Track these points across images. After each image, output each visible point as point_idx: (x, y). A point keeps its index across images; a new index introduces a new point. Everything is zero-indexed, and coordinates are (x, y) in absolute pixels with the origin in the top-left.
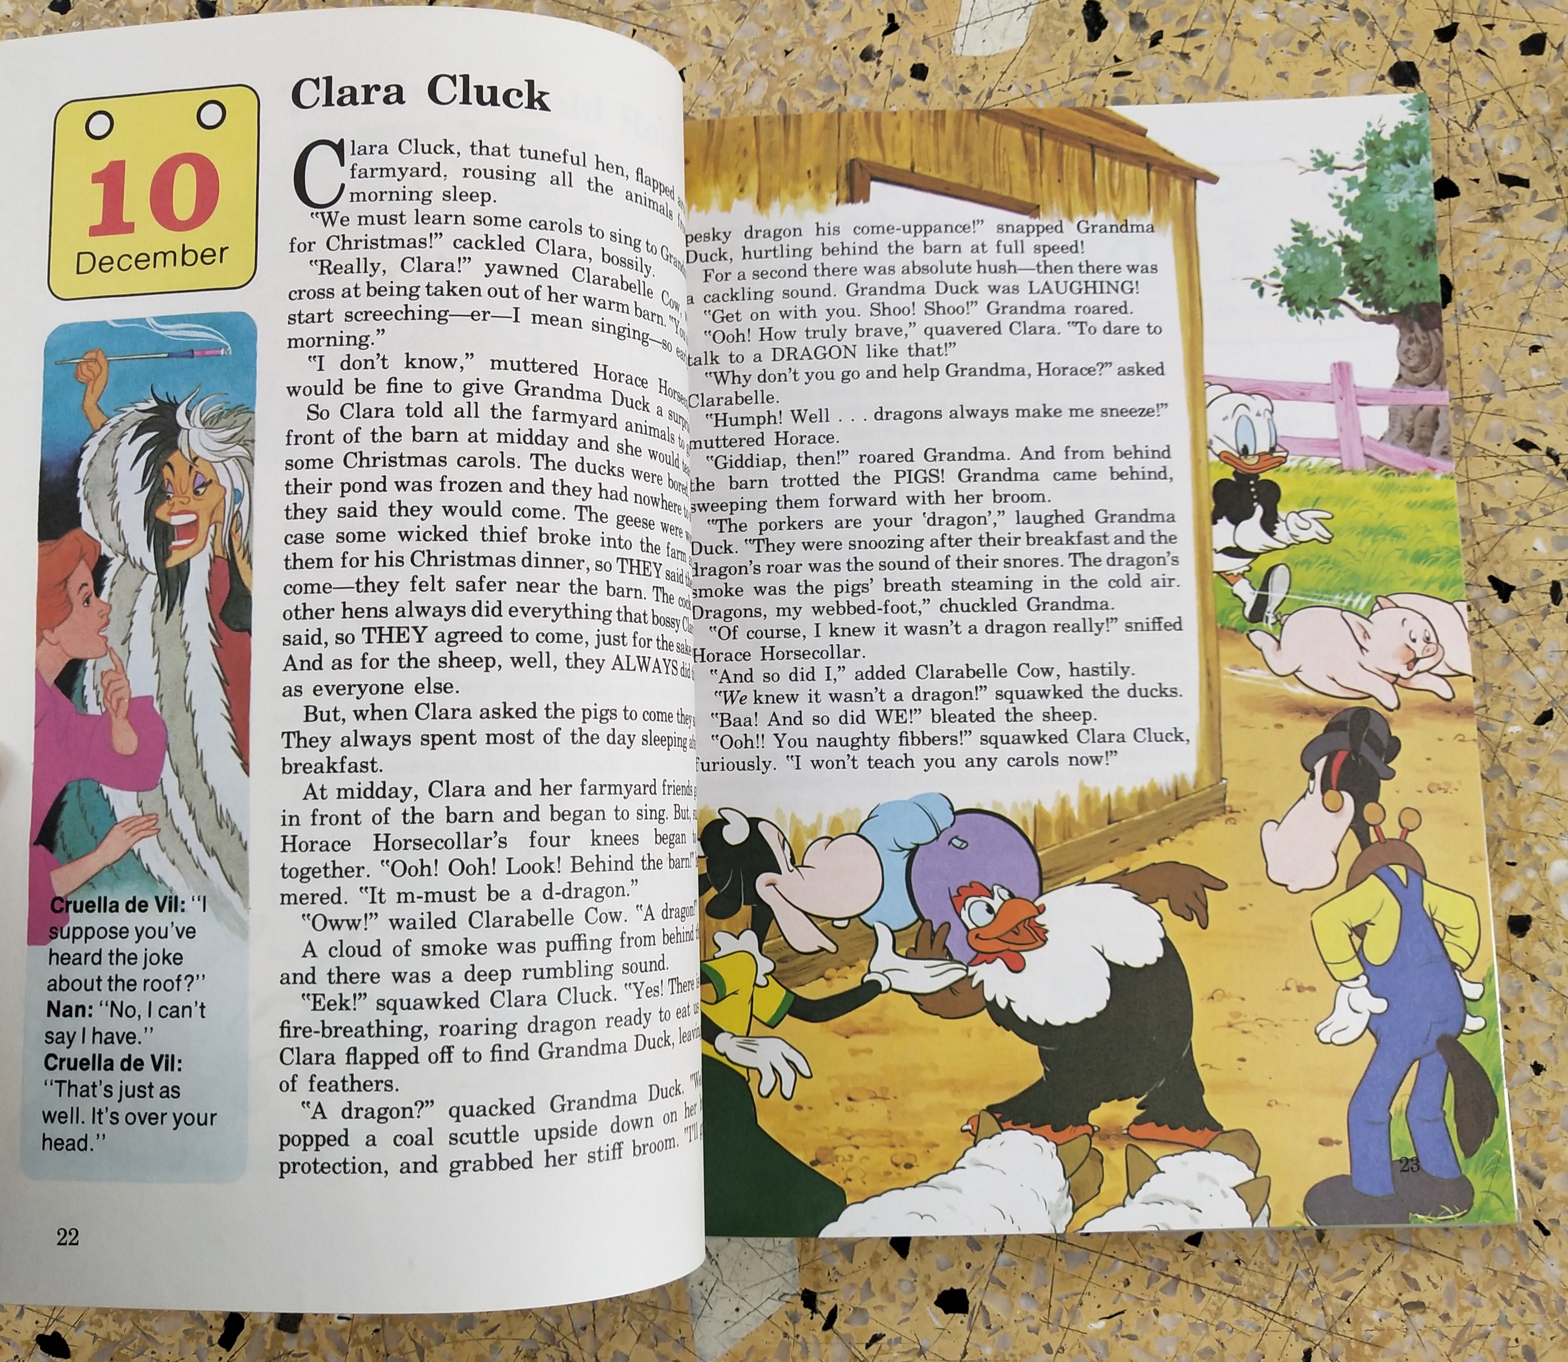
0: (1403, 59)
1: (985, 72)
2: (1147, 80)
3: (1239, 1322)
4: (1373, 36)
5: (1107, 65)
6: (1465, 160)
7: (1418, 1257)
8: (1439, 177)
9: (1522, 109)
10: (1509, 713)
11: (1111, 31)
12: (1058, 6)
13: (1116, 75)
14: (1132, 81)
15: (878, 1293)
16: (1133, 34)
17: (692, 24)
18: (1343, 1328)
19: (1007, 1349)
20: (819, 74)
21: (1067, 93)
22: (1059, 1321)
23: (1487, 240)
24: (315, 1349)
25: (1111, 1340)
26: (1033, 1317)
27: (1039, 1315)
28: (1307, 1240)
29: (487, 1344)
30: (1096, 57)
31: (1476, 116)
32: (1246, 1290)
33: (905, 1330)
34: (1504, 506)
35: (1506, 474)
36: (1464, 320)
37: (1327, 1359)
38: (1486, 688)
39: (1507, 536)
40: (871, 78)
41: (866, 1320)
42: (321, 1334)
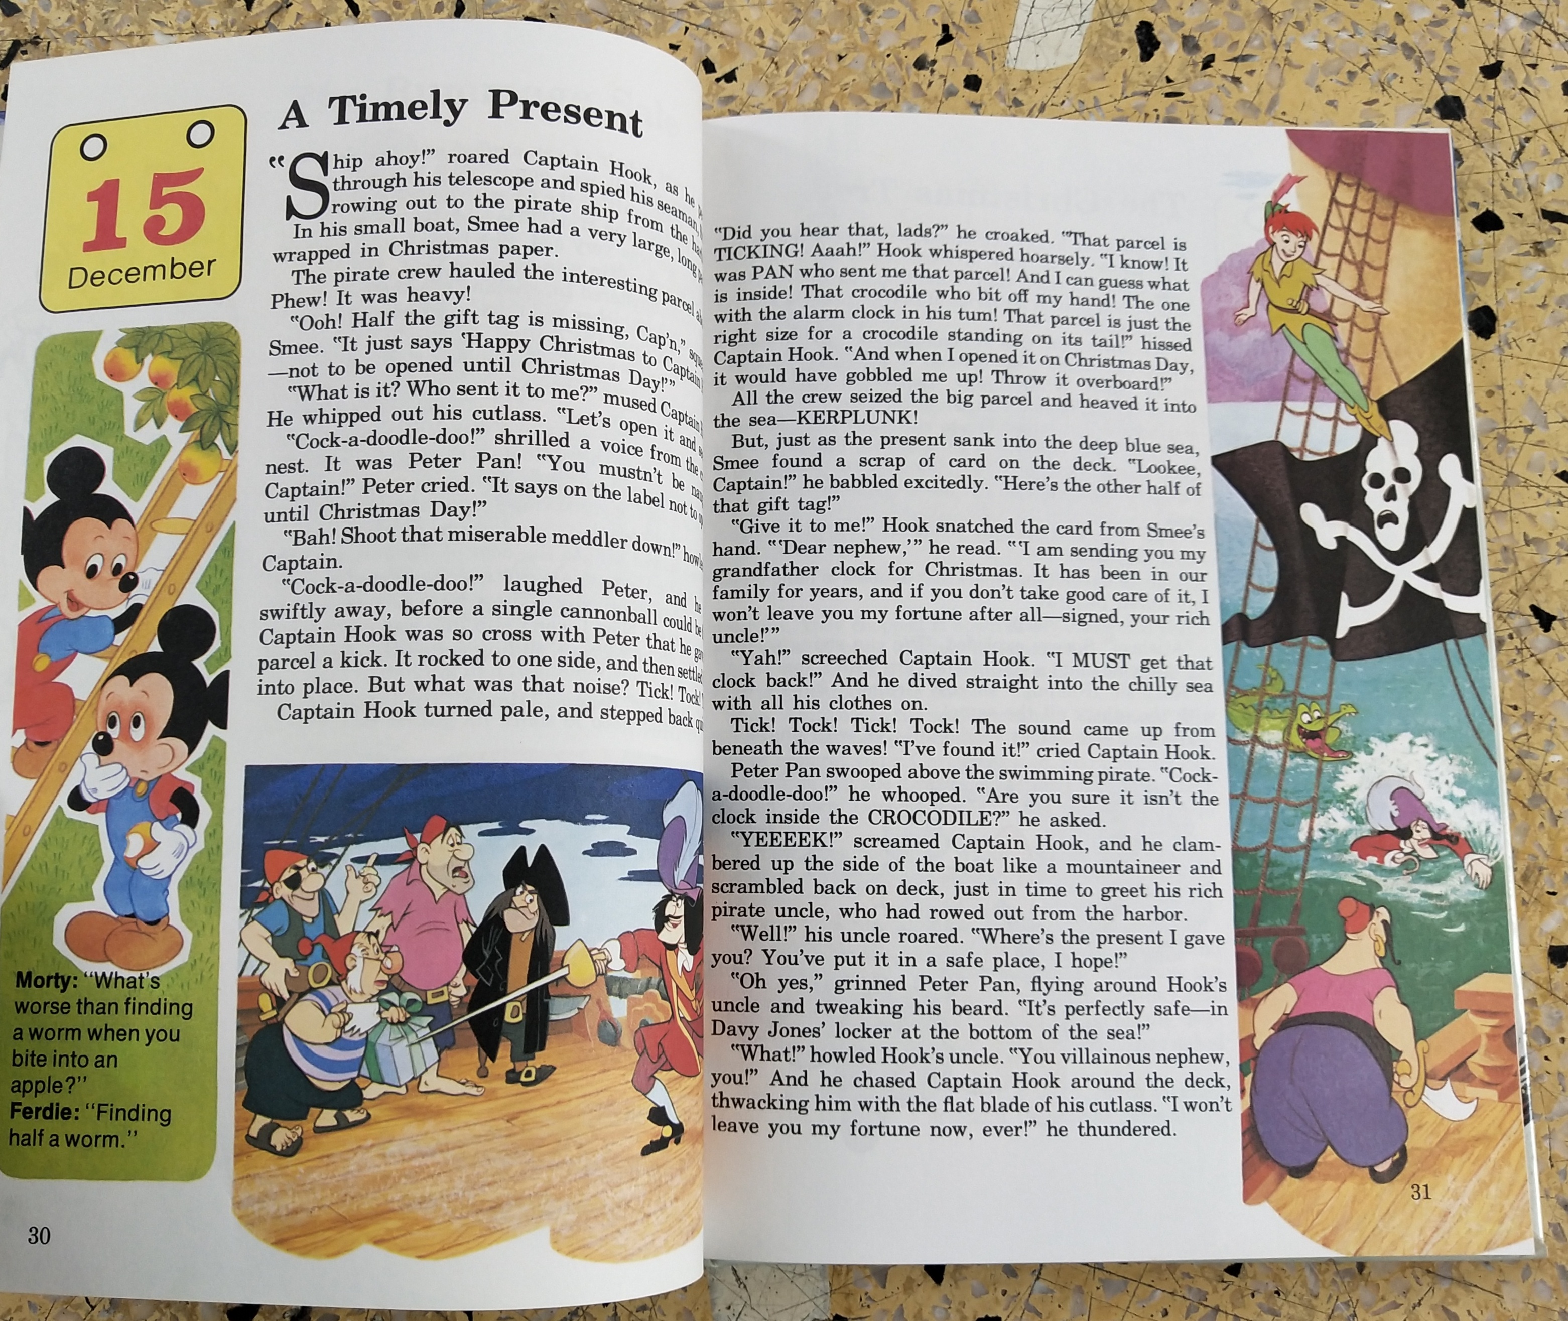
0: (1449, 94)
1: (1038, 87)
2: (1198, 102)
4: (1420, 70)
5: (1160, 85)
6: (1509, 194)
7: (1458, 1291)
8: (1484, 210)
9: (1564, 147)
10: (1550, 742)
11: (1163, 52)
12: (1111, 25)
13: (1168, 95)
14: (1184, 102)
16: (1186, 57)
17: (745, 25)
20: (872, 81)
21: (1119, 110)
23: (1530, 273)
28: (1348, 1272)
30: (1148, 77)
31: (1519, 153)
34: (1545, 536)
35: (1548, 504)
36: (1508, 351)
38: (1528, 716)
39: (1549, 567)
40: (924, 87)
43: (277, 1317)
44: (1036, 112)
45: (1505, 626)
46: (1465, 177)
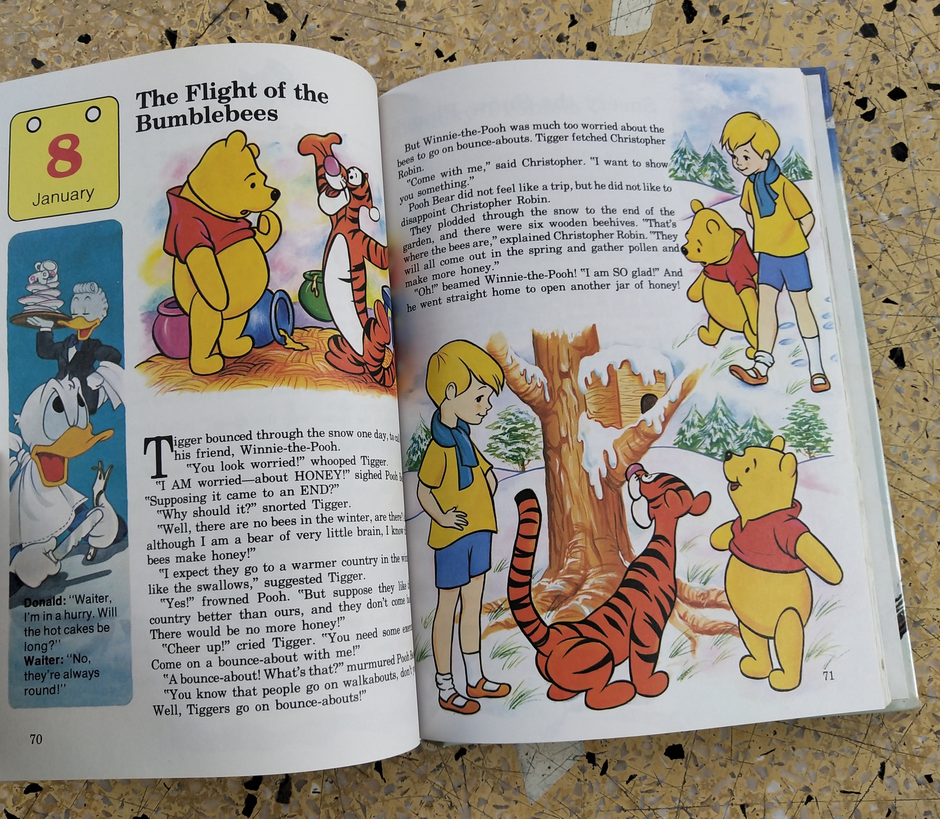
0: (868, 22)
1: (629, 45)
2: (723, 43)
3: (842, 750)
4: (849, 10)
5: (699, 36)
6: (908, 77)
8: (894, 87)
9: (938, 46)
11: (699, 17)
12: (667, 4)
13: (705, 41)
14: (714, 44)
15: (630, 751)
16: (713, 18)
17: (457, 28)
18: (903, 749)
19: (709, 777)
20: (533, 52)
21: (678, 53)
22: (737, 759)
23: (925, 121)
24: (300, 812)
25: (769, 767)
26: (722, 758)
27: (725, 756)
29: (402, 800)
30: (692, 32)
31: (911, 53)
32: (844, 732)
33: (648, 771)
36: (916, 167)
37: (894, 767)
40: (564, 52)
41: (625, 768)
42: (303, 803)
43: (272, 784)
44: (630, 59)
45: (930, 325)
46: (881, 70)
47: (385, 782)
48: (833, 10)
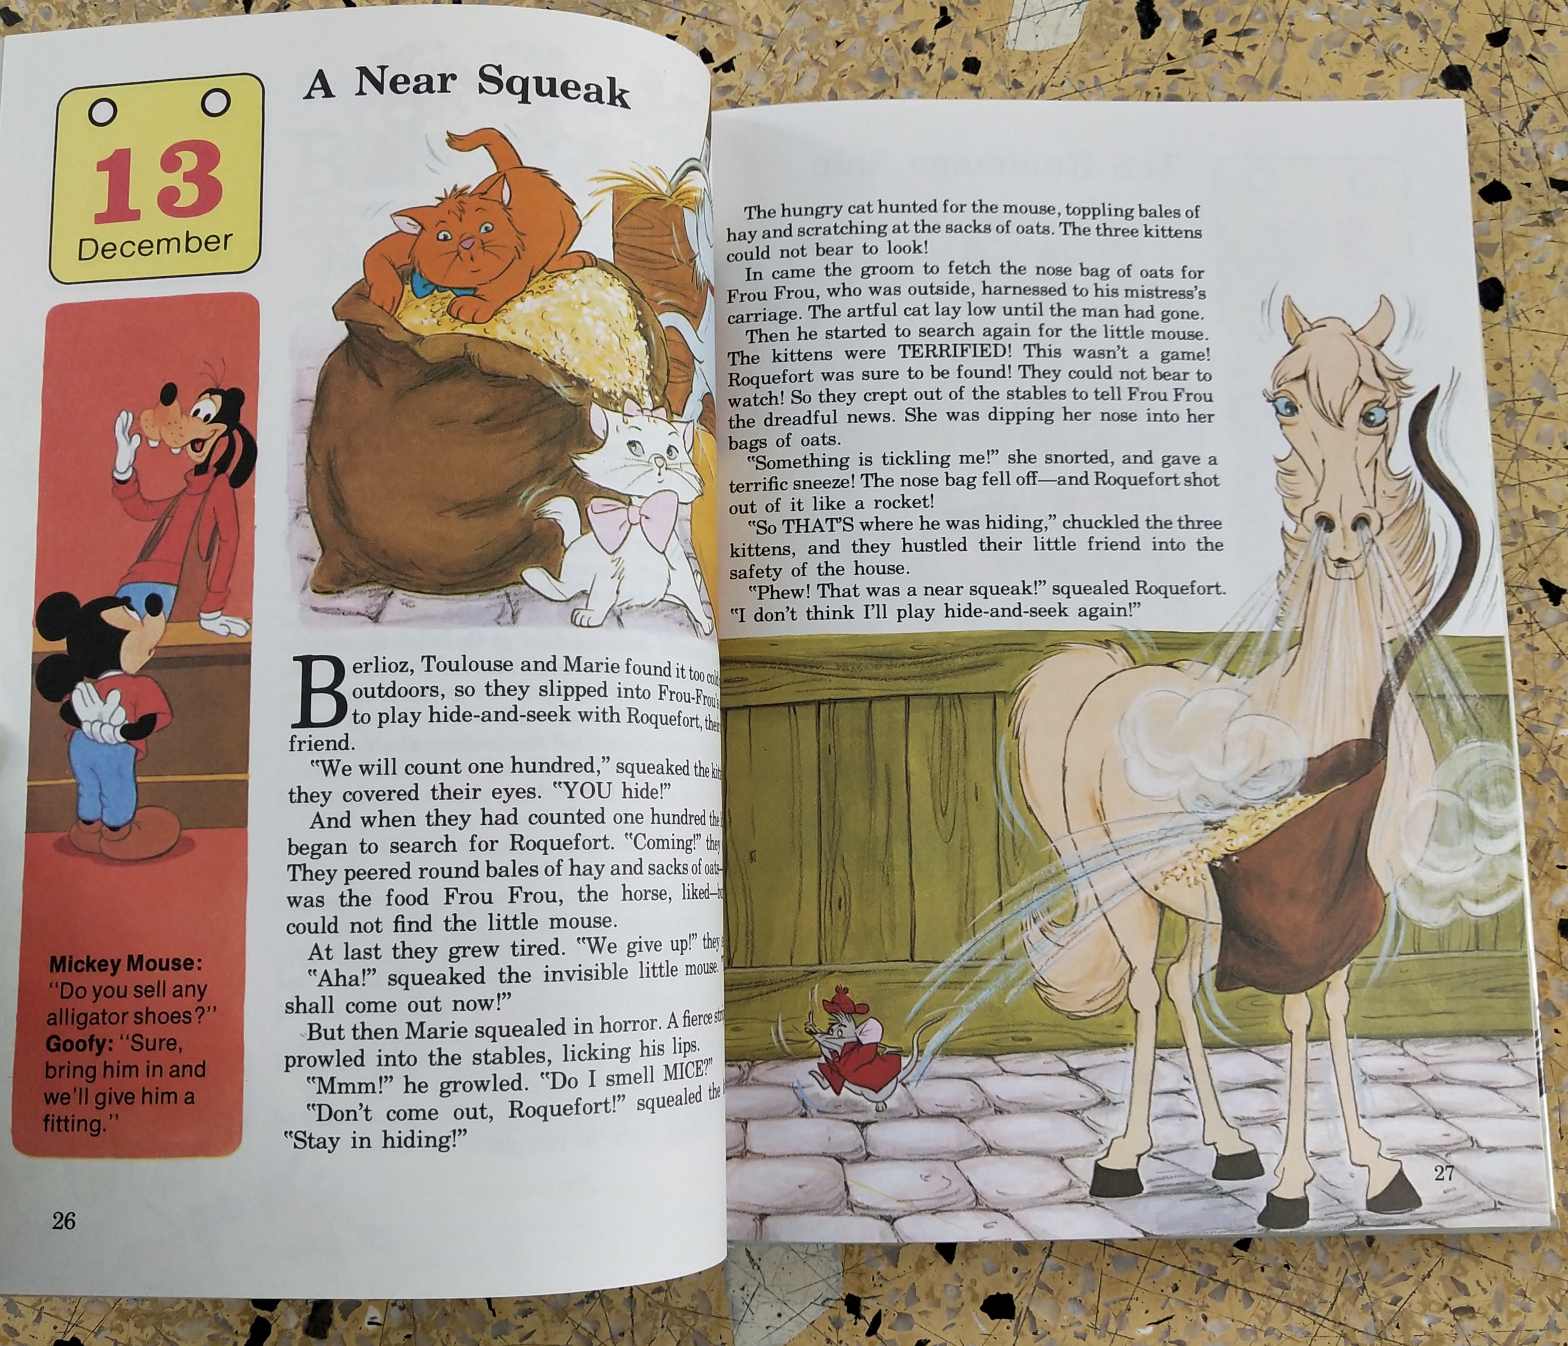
0: (1455, 63)
1: (1038, 68)
2: (1200, 79)
3: (1289, 1328)
4: (1426, 40)
5: (1161, 62)
6: (1516, 164)
7: (1468, 1263)
8: (1491, 180)
10: (1560, 716)
11: (1164, 29)
12: (1111, 3)
13: (1169, 72)
14: (1186, 79)
15: (923, 1298)
16: (1187, 33)
17: (742, 13)
18: (1393, 1334)
20: (870, 67)
21: (1120, 89)
22: (1106, 1326)
23: (1538, 243)
26: (1080, 1323)
27: (1086, 1322)
28: (1357, 1245)
30: (1149, 54)
31: (1527, 121)
32: (1295, 1296)
33: (950, 1336)
34: (1555, 509)
35: (1557, 477)
36: (1516, 323)
38: (1538, 690)
39: (1558, 540)
40: (923, 71)
41: (911, 1327)
42: (350, 1339)
44: (1036, 93)
45: (1514, 601)
47: (494, 1315)
48: (1397, 35)
